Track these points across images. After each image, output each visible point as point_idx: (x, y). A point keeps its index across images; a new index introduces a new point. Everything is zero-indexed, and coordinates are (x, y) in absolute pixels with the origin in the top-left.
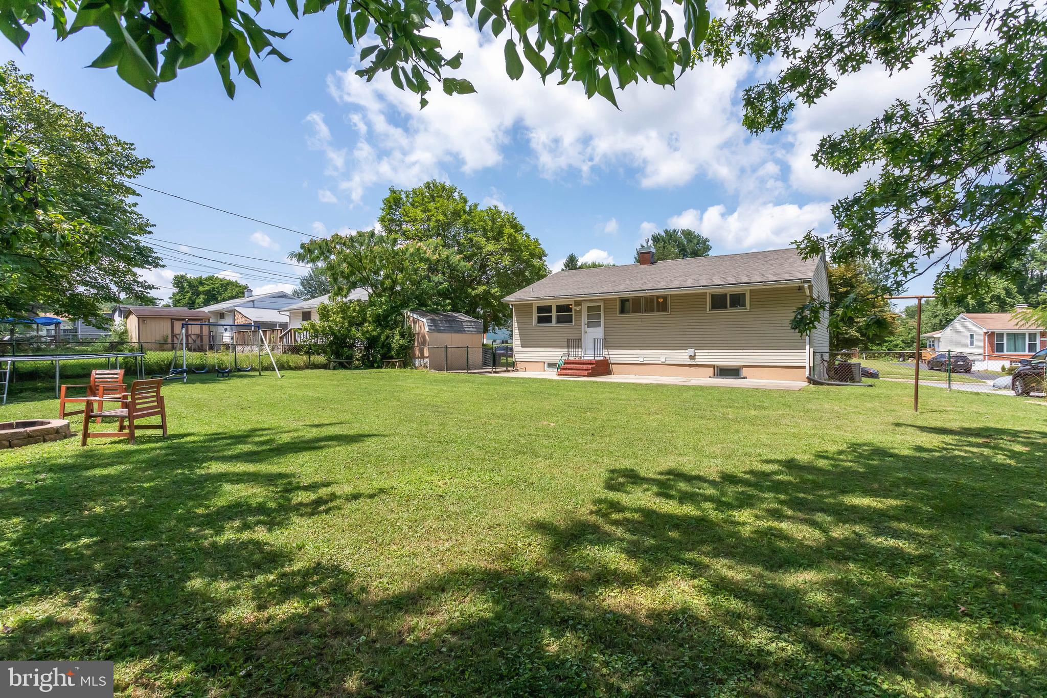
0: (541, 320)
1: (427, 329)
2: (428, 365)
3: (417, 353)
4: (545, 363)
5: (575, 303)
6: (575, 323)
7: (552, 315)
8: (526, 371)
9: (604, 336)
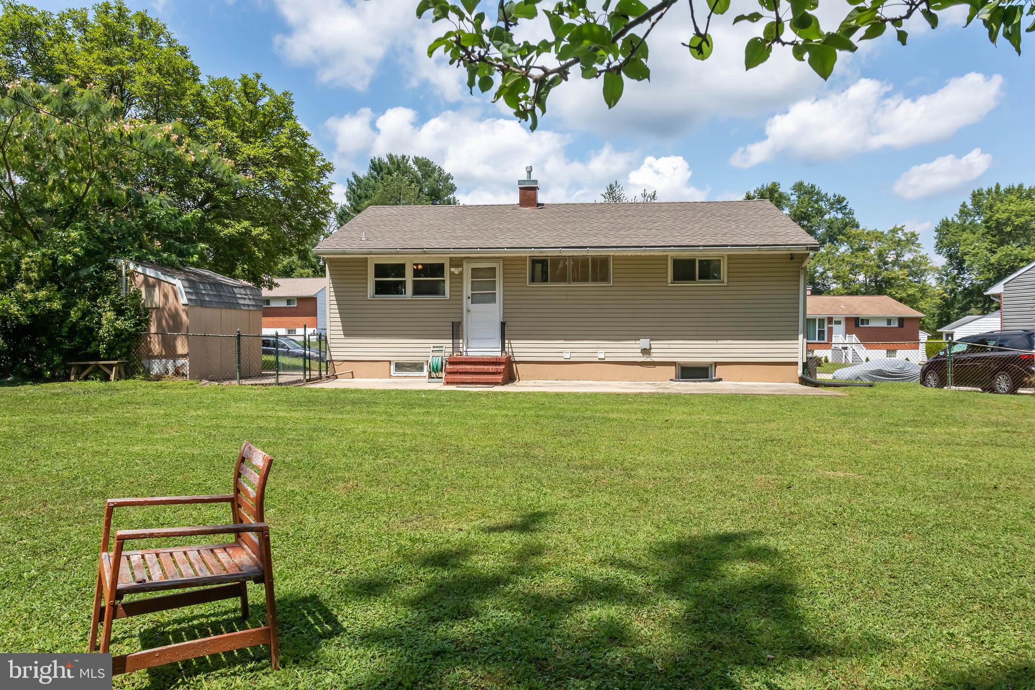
0: (381, 288)
1: (184, 300)
2: (186, 370)
3: (156, 347)
4: (391, 362)
5: (451, 261)
6: (450, 296)
7: (405, 281)
8: (353, 378)
9: (504, 317)
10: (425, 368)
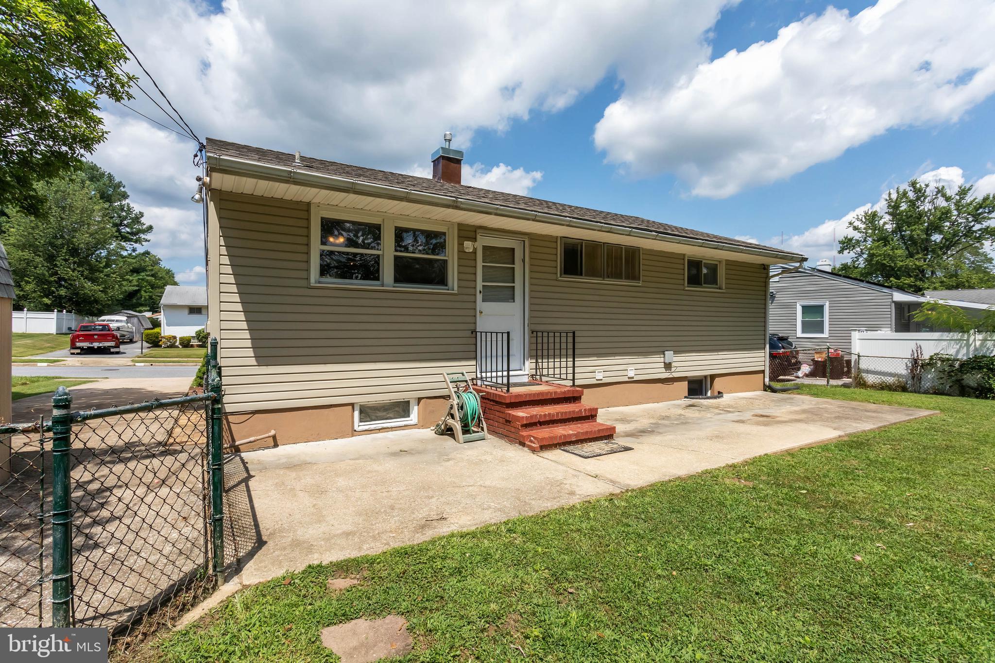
4: (355, 406)
5: (459, 230)
6: (459, 287)
7: (378, 256)
8: (276, 445)
9: (530, 324)
10: (415, 411)
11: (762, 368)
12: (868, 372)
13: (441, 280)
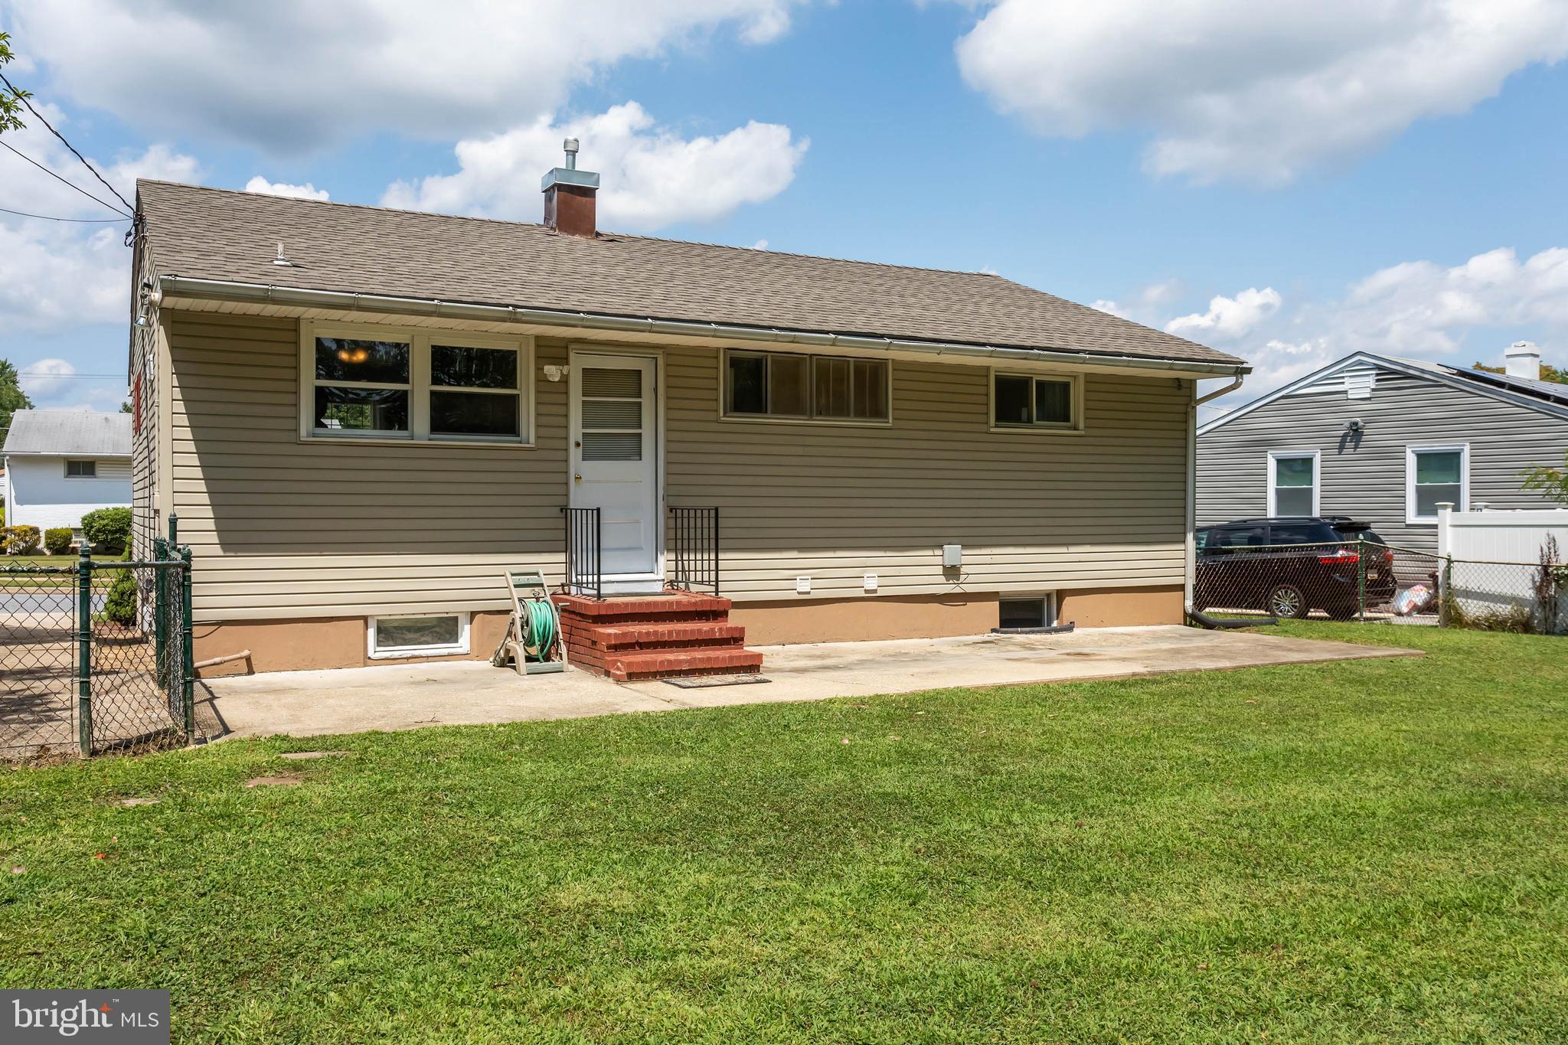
4: (369, 620)
5: (538, 346)
6: (538, 437)
7: (405, 393)
8: (251, 672)
9: (666, 496)
10: (466, 632)
11: (1179, 581)
12: (1468, 594)
13: (508, 425)
